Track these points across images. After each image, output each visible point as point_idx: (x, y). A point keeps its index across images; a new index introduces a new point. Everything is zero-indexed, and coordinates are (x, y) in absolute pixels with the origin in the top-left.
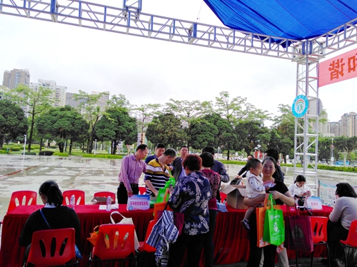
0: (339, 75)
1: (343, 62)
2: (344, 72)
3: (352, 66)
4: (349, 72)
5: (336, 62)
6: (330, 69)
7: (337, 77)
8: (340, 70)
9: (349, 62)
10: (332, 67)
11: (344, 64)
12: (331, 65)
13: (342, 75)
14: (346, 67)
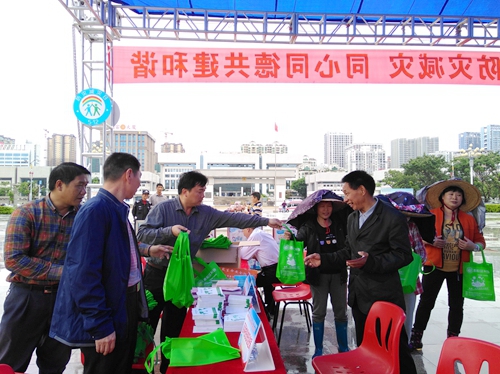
0: (149, 74)
1: (155, 58)
2: (156, 72)
3: (168, 68)
4: (165, 74)
5: (143, 53)
6: (133, 61)
7: (146, 76)
8: (150, 67)
9: (165, 62)
10: (136, 59)
11: (156, 61)
12: (134, 55)
13: (154, 75)
14: (159, 66)
